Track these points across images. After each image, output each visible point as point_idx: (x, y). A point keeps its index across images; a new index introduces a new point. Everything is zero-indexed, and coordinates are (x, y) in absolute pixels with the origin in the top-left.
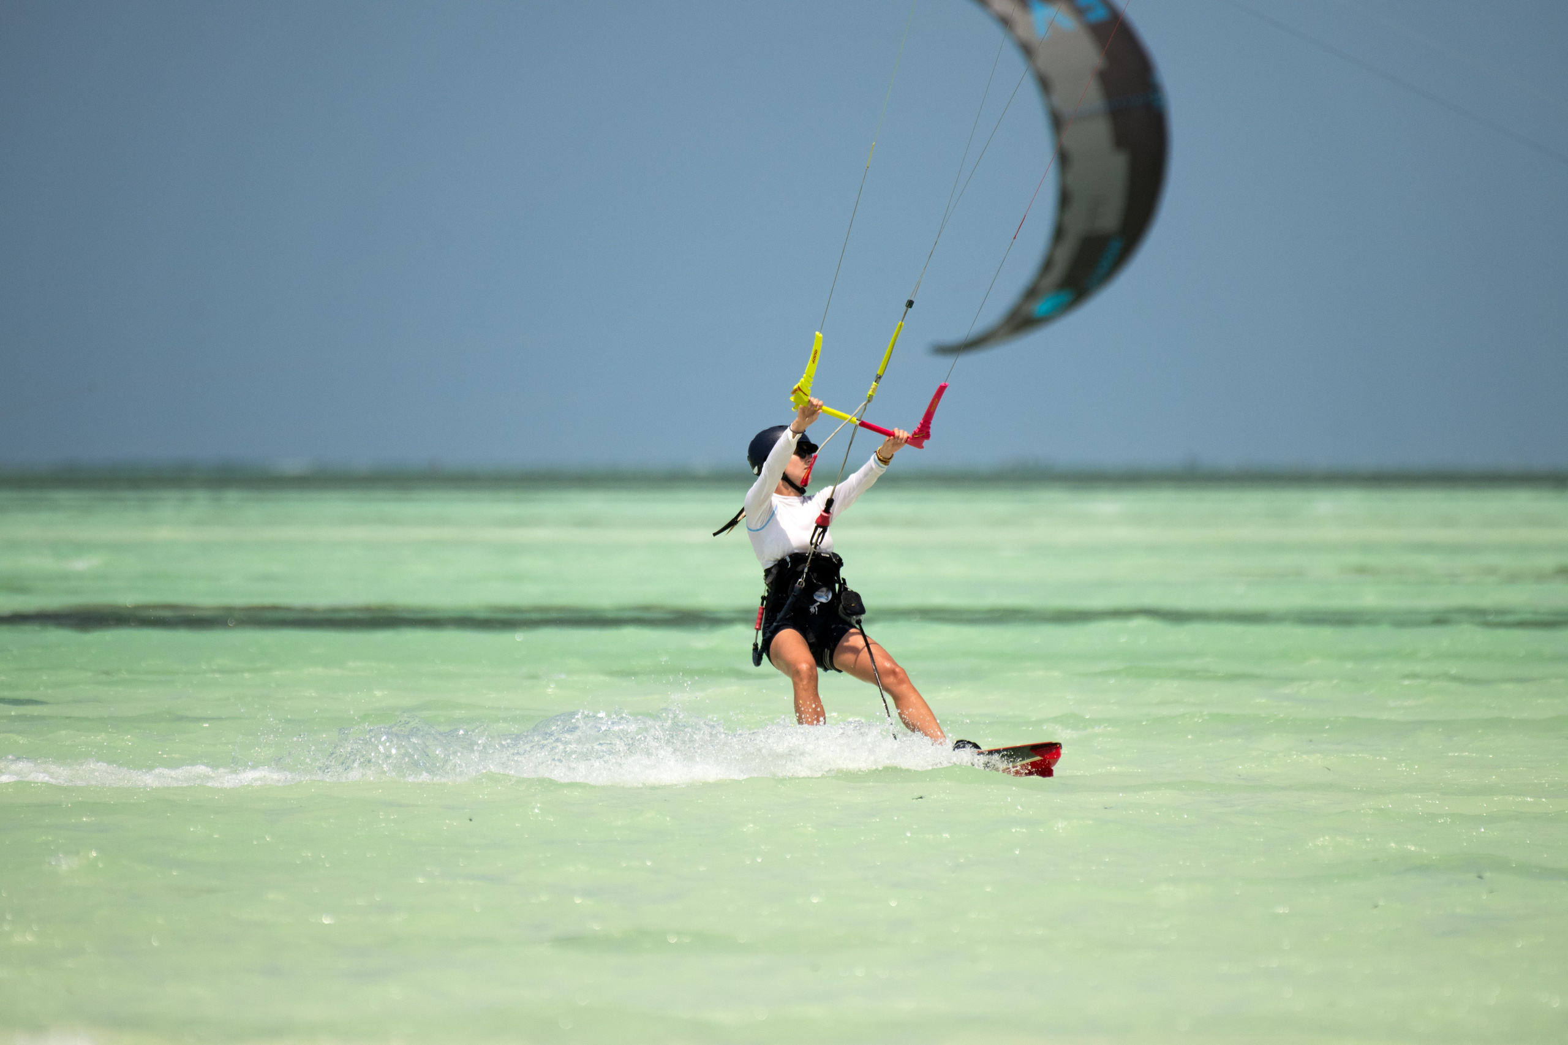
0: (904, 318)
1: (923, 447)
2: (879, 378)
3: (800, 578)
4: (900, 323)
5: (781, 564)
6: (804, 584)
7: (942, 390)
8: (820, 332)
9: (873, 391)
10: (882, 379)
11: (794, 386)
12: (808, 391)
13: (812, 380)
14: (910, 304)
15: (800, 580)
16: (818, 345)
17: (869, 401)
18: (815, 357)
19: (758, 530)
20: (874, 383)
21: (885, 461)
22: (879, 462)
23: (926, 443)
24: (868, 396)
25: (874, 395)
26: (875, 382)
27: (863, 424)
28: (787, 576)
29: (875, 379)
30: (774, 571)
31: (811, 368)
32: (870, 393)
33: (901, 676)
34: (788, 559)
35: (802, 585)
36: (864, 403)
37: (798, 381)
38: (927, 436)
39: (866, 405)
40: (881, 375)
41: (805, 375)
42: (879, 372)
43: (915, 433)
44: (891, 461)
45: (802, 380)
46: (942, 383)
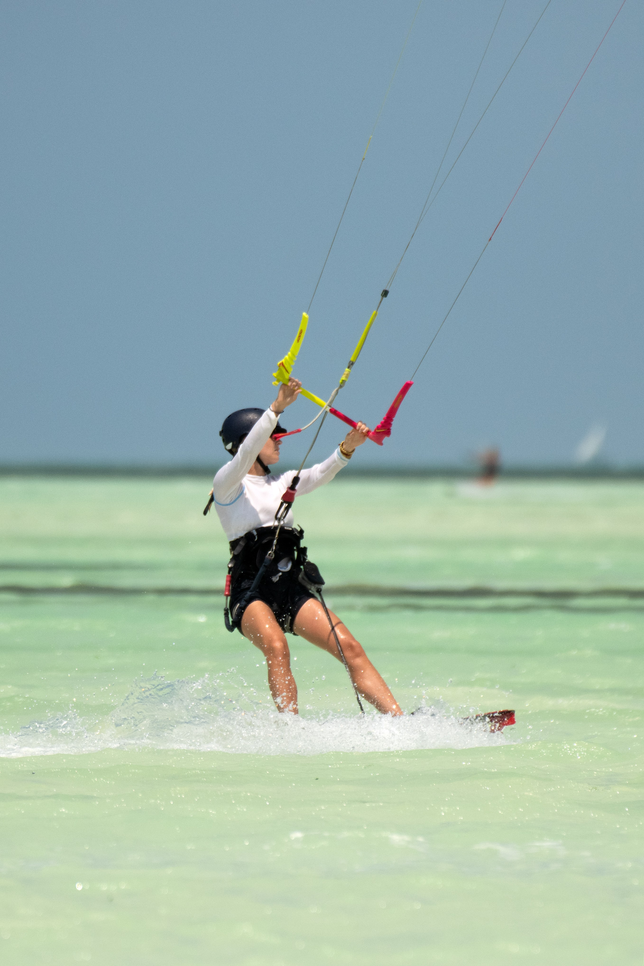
0: (379, 306)
1: (381, 444)
2: (351, 365)
3: (269, 550)
4: (375, 312)
5: (249, 536)
6: (274, 556)
7: (407, 386)
8: (307, 313)
9: (346, 377)
10: (354, 365)
11: (277, 362)
12: (290, 370)
13: (295, 359)
14: (385, 293)
15: (270, 552)
16: (304, 326)
17: (341, 387)
18: (300, 336)
19: (227, 505)
20: (347, 369)
21: (347, 455)
22: (341, 454)
23: (386, 440)
24: (341, 381)
25: (347, 381)
26: (349, 367)
27: (334, 412)
28: (254, 548)
29: (347, 365)
30: (242, 543)
31: (295, 347)
32: (343, 378)
33: (357, 650)
34: (255, 533)
35: (272, 556)
36: (336, 389)
37: (283, 357)
38: (388, 433)
39: (337, 391)
40: (354, 361)
41: (289, 353)
42: (352, 359)
43: (378, 428)
44: (354, 455)
45: (287, 357)
46: (408, 380)
